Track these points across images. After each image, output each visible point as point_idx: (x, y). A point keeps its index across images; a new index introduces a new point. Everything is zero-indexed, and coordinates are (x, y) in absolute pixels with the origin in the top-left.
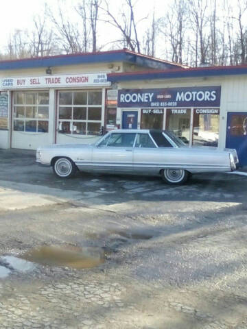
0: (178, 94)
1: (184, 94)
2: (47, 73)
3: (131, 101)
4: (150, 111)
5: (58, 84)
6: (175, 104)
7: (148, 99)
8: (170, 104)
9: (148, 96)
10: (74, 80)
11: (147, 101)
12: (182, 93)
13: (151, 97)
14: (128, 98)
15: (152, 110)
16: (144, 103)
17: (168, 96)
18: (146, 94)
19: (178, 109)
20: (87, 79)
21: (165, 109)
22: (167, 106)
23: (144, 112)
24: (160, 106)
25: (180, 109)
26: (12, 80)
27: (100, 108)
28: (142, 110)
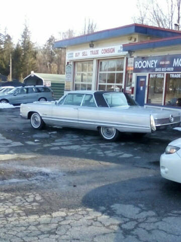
0: (175, 60)
1: (179, 60)
2: (90, 47)
3: (142, 67)
4: (155, 75)
5: (97, 55)
6: (172, 69)
7: (154, 65)
8: (169, 69)
9: (153, 62)
10: (106, 51)
11: (152, 67)
12: (178, 59)
13: (155, 63)
14: (140, 64)
15: (157, 74)
16: (151, 68)
17: (168, 63)
18: (152, 61)
19: (174, 74)
20: (114, 50)
21: (165, 73)
22: (167, 71)
23: (151, 76)
24: (162, 71)
25: (176, 74)
26: (72, 54)
27: (122, 74)
28: (149, 75)
